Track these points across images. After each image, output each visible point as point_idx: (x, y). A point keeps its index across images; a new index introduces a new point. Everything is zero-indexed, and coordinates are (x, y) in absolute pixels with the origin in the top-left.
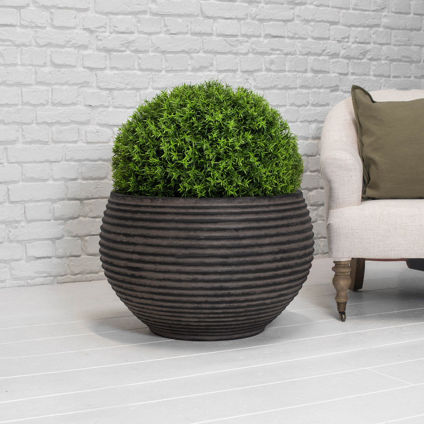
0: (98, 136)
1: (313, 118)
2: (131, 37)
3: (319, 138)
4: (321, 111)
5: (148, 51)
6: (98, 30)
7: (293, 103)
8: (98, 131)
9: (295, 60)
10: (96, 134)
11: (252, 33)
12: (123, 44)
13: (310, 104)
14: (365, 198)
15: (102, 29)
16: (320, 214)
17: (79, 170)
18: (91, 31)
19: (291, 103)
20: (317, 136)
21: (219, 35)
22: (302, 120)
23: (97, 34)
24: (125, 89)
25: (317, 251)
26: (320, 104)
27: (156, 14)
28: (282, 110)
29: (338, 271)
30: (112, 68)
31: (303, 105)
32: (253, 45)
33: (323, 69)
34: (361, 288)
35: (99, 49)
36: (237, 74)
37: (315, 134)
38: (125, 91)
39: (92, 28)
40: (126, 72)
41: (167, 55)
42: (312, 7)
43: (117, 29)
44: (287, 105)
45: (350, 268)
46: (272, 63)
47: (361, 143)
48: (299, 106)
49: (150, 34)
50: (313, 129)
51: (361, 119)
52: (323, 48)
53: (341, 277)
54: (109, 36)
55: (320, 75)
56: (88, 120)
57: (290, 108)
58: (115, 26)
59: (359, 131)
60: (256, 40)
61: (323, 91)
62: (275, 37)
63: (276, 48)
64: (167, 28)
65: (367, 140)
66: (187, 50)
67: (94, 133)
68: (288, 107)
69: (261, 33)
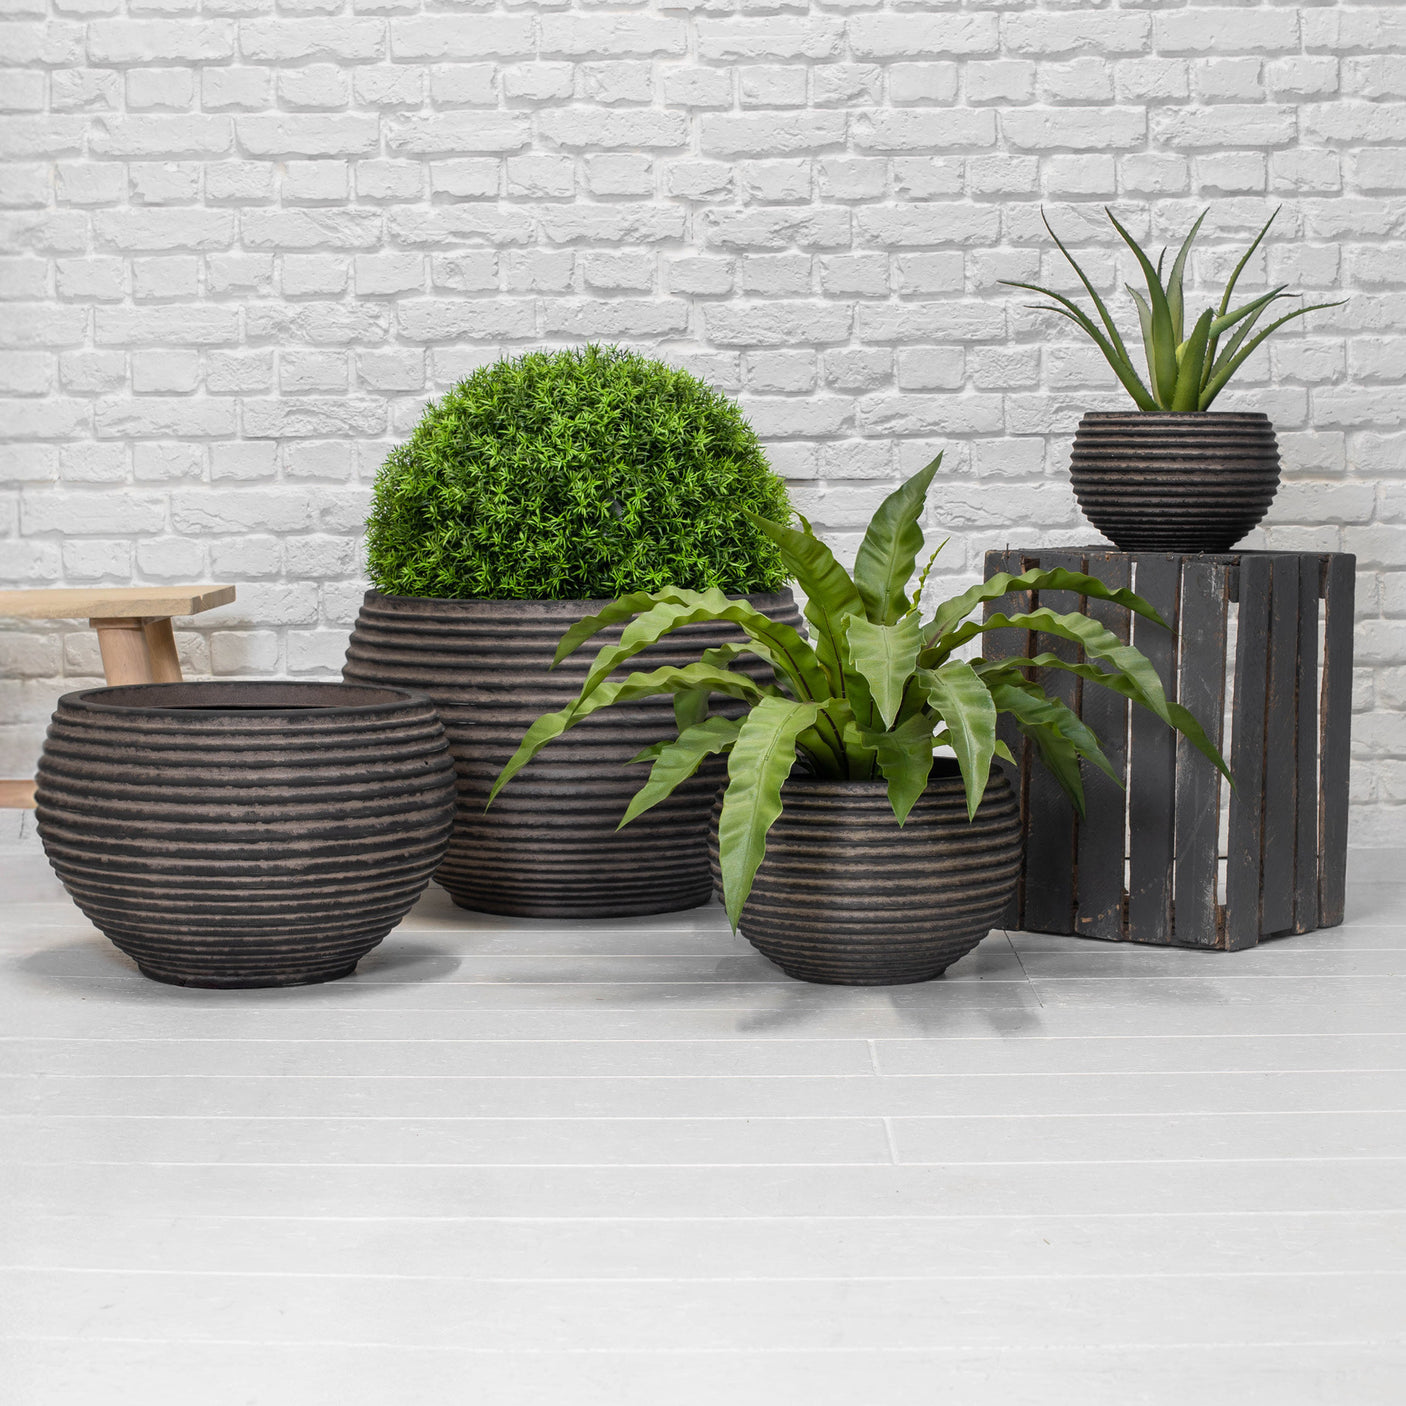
1: (1359, 417)
2: (798, 213)
4: (1384, 398)
5: (850, 247)
6: (709, 198)
7: (1289, 376)
9: (1297, 255)
11: (1158, 186)
12: (776, 231)
13: (1348, 377)
15: (721, 197)
19: (1285, 376)
21: (1056, 197)
22: (1321, 423)
23: (706, 209)
24: (783, 344)
26: (1382, 377)
27: (870, 150)
30: (750, 293)
31: (1322, 380)
32: (1161, 220)
33: (1391, 278)
35: (711, 247)
38: (784, 351)
39: (693, 193)
40: (785, 302)
41: (902, 255)
42: (1356, 102)
43: (759, 194)
44: (1273, 382)
46: (1220, 265)
48: (1312, 384)
49: (856, 202)
52: (1393, 218)
54: (739, 212)
55: (1383, 296)
57: (1282, 389)
58: (754, 188)
60: (1173, 204)
61: (1394, 340)
62: (1234, 193)
63: (1235, 223)
64: (901, 185)
66: (958, 238)
68: (1275, 387)
69: (1189, 186)
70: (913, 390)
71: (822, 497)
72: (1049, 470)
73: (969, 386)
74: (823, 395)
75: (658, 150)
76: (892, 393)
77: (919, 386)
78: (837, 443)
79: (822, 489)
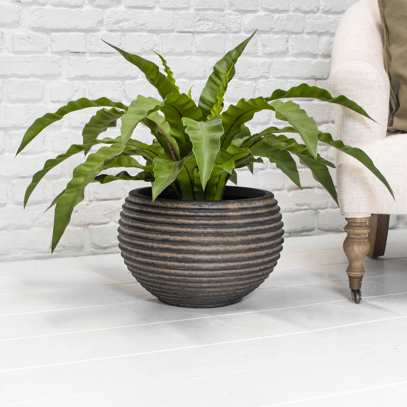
0: (30, 44)
1: (324, 29)
3: (329, 56)
4: (334, 20)
7: (297, 8)
8: (29, 36)
10: (26, 41)
13: (320, 10)
14: (392, 131)
16: (331, 156)
17: (3, 90)
19: (296, 8)
20: (328, 53)
22: (310, 31)
25: (326, 204)
26: (334, 11)
28: (283, 17)
29: (352, 232)
31: (311, 11)
34: (383, 254)
37: (327, 51)
44: (290, 11)
45: (368, 229)
47: (388, 55)
48: (306, 12)
50: (324, 43)
51: (389, 21)
53: (355, 240)
56: (16, 21)
57: (293, 14)
59: (385, 38)
65: (396, 50)
67: (23, 39)
68: (291, 13)
70: (131, 7)
71: (88, 62)
72: (194, 50)
73: (157, 6)
76: (121, 8)
77: (135, 5)
78: (96, 34)
79: (88, 57)
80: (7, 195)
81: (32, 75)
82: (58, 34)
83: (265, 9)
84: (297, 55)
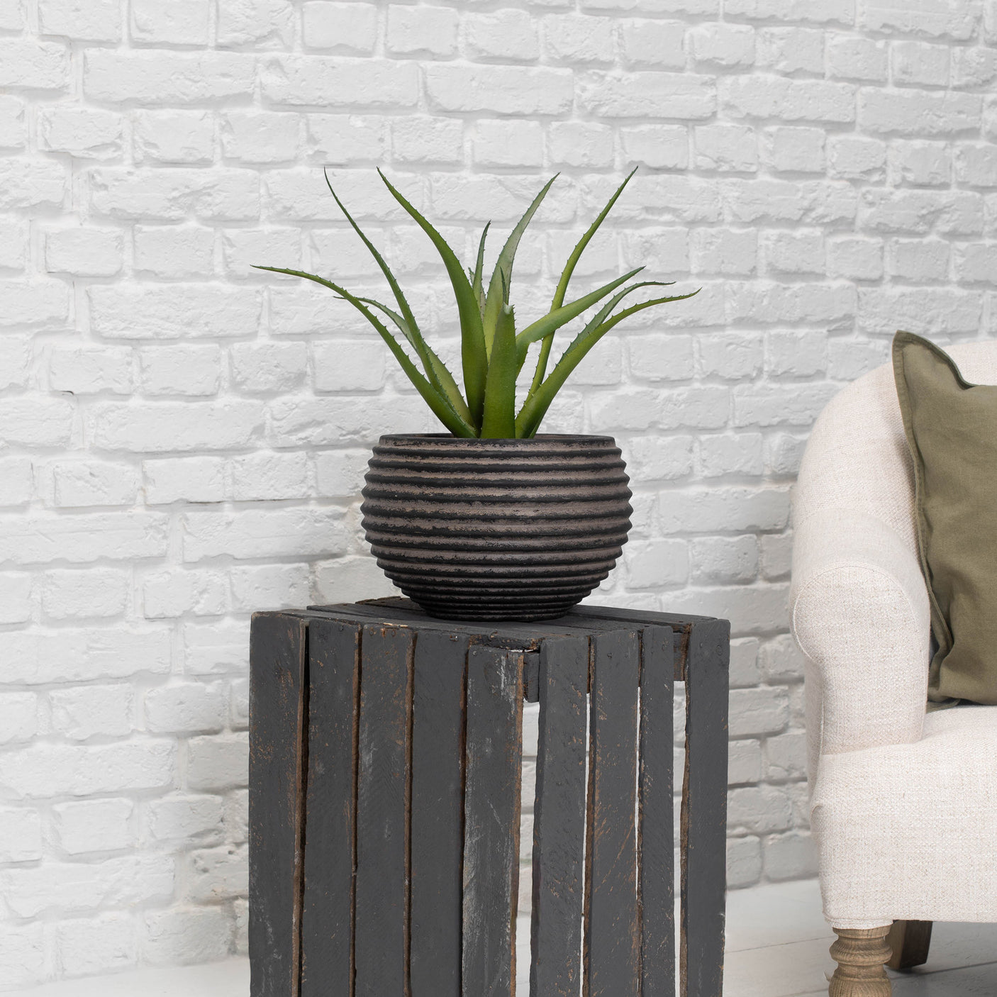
0: (95, 489)
1: (777, 416)
2: (200, 178)
3: (792, 477)
4: (799, 395)
5: (258, 220)
6: (94, 155)
7: (711, 373)
8: (92, 472)
9: (720, 241)
10: (87, 482)
11: (586, 160)
12: (175, 199)
13: (765, 373)
14: (939, 700)
15: (110, 154)
17: (32, 597)
18: (73, 161)
19: (708, 373)
20: (786, 470)
21: (480, 168)
22: (741, 425)
23: (93, 168)
24: (183, 338)
26: (796, 374)
27: (283, 105)
28: (679, 395)
29: (850, 962)
30: (141, 274)
31: (743, 377)
32: (589, 198)
33: (806, 268)
35: (96, 216)
36: (538, 287)
37: (783, 466)
38: (183, 345)
39: (76, 148)
40: (185, 285)
41: (317, 232)
42: (771, 77)
43: (154, 152)
44: (697, 379)
46: (647, 250)
47: (924, 518)
48: (733, 381)
49: (262, 166)
50: (775, 449)
51: (924, 442)
52: (806, 204)
53: (856, 980)
54: (130, 173)
55: (797, 286)
56: (63, 438)
57: (703, 387)
58: (148, 144)
59: (917, 481)
60: (599, 181)
61: (807, 334)
62: (657, 170)
63: (660, 203)
64: (316, 148)
65: (943, 512)
66: (380, 214)
67: (79, 479)
68: (697, 385)
69: (613, 160)
70: (329, 393)
71: (229, 524)
73: (388, 387)
74: (226, 400)
75: (33, 93)
76: (305, 396)
77: (337, 387)
78: (248, 457)
79: (228, 513)
80: (44, 840)
81: (102, 560)
82: (159, 463)
83: (637, 380)
84: (713, 481)
